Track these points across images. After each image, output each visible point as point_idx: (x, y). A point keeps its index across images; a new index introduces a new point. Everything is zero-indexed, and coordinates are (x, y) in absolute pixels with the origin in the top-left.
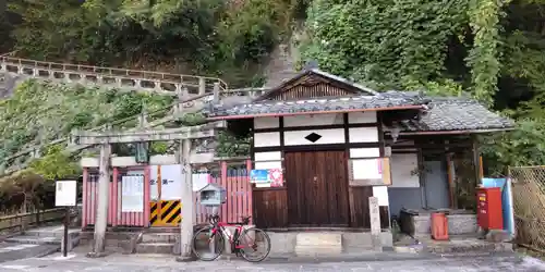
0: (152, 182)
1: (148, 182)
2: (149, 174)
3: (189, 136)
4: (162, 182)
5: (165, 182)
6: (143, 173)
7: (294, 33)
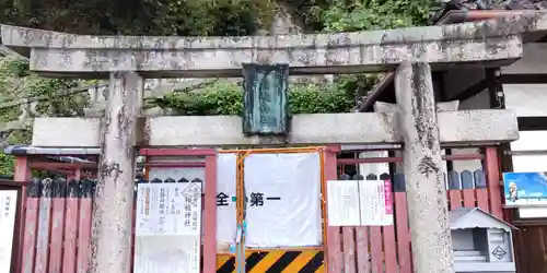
0: (221, 199)
1: (212, 200)
2: (212, 178)
3: (433, 54)
4: (249, 200)
5: (258, 199)
6: (199, 173)
7: (276, 17)
